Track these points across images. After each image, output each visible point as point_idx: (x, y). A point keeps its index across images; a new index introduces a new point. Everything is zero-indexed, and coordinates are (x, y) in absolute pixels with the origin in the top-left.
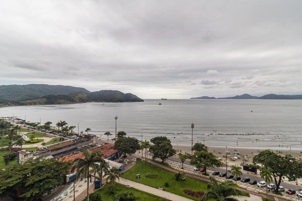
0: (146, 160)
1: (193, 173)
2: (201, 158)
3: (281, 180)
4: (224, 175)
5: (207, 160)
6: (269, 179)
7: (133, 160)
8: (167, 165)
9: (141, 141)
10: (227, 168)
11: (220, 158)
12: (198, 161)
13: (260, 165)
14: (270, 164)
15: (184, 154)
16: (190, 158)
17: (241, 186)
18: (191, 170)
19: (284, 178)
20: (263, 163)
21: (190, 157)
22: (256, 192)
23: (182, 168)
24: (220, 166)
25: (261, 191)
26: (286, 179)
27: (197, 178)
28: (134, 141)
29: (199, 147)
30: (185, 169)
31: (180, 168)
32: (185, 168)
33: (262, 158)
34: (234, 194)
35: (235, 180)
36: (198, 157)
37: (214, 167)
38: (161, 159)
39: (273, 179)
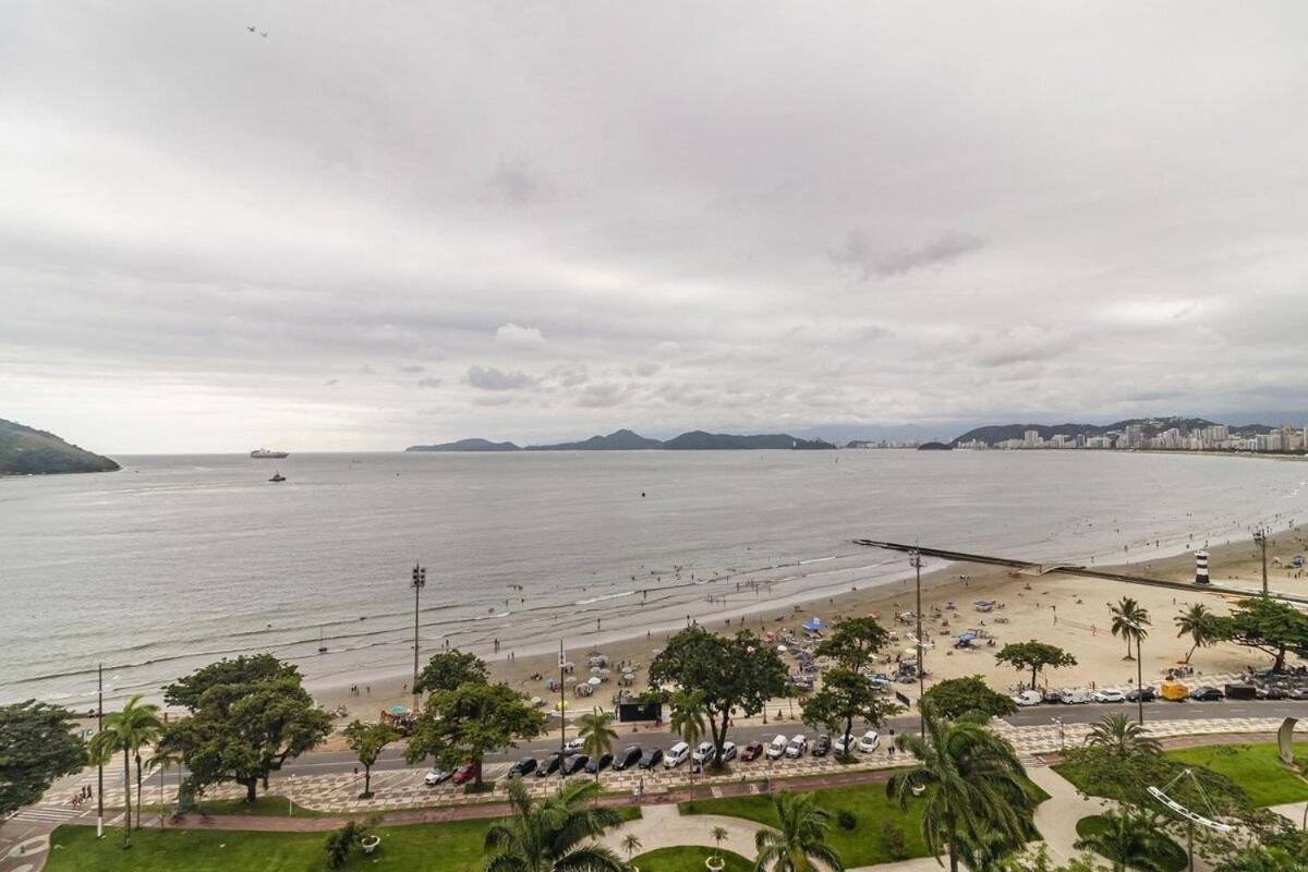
0: (128, 819)
1: (421, 799)
2: (457, 721)
3: (729, 722)
4: (554, 767)
5: (484, 722)
6: (695, 727)
7: (23, 850)
8: (277, 806)
9: (90, 715)
10: (563, 730)
11: (536, 700)
12: (442, 735)
13: (670, 687)
14: (698, 677)
15: (376, 722)
16: (405, 735)
17: (615, 786)
18: (411, 789)
19: (734, 712)
20: (678, 678)
21: (406, 728)
22: (660, 790)
23: (367, 795)
24: (536, 733)
25: (676, 781)
26: (741, 712)
27: (440, 816)
28: (27, 726)
29: (448, 671)
30: (380, 797)
31: (351, 800)
32: (383, 791)
33: (675, 662)
34: (592, 831)
35: (593, 772)
36: (443, 721)
37: (513, 745)
38: (241, 781)
39: (708, 725)
